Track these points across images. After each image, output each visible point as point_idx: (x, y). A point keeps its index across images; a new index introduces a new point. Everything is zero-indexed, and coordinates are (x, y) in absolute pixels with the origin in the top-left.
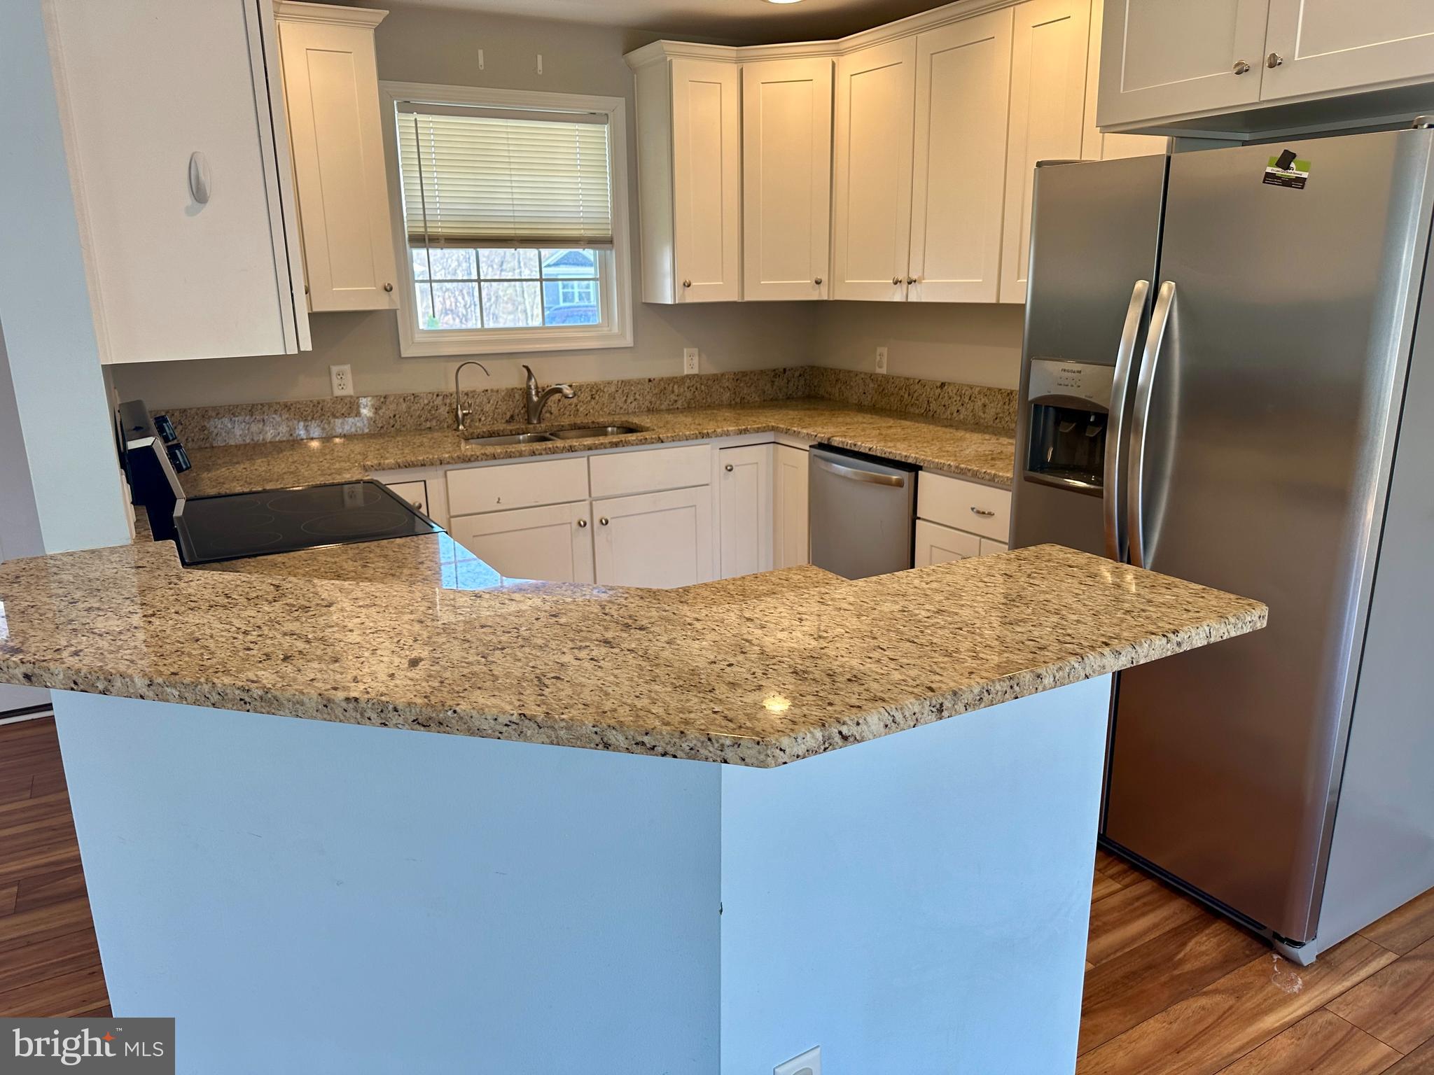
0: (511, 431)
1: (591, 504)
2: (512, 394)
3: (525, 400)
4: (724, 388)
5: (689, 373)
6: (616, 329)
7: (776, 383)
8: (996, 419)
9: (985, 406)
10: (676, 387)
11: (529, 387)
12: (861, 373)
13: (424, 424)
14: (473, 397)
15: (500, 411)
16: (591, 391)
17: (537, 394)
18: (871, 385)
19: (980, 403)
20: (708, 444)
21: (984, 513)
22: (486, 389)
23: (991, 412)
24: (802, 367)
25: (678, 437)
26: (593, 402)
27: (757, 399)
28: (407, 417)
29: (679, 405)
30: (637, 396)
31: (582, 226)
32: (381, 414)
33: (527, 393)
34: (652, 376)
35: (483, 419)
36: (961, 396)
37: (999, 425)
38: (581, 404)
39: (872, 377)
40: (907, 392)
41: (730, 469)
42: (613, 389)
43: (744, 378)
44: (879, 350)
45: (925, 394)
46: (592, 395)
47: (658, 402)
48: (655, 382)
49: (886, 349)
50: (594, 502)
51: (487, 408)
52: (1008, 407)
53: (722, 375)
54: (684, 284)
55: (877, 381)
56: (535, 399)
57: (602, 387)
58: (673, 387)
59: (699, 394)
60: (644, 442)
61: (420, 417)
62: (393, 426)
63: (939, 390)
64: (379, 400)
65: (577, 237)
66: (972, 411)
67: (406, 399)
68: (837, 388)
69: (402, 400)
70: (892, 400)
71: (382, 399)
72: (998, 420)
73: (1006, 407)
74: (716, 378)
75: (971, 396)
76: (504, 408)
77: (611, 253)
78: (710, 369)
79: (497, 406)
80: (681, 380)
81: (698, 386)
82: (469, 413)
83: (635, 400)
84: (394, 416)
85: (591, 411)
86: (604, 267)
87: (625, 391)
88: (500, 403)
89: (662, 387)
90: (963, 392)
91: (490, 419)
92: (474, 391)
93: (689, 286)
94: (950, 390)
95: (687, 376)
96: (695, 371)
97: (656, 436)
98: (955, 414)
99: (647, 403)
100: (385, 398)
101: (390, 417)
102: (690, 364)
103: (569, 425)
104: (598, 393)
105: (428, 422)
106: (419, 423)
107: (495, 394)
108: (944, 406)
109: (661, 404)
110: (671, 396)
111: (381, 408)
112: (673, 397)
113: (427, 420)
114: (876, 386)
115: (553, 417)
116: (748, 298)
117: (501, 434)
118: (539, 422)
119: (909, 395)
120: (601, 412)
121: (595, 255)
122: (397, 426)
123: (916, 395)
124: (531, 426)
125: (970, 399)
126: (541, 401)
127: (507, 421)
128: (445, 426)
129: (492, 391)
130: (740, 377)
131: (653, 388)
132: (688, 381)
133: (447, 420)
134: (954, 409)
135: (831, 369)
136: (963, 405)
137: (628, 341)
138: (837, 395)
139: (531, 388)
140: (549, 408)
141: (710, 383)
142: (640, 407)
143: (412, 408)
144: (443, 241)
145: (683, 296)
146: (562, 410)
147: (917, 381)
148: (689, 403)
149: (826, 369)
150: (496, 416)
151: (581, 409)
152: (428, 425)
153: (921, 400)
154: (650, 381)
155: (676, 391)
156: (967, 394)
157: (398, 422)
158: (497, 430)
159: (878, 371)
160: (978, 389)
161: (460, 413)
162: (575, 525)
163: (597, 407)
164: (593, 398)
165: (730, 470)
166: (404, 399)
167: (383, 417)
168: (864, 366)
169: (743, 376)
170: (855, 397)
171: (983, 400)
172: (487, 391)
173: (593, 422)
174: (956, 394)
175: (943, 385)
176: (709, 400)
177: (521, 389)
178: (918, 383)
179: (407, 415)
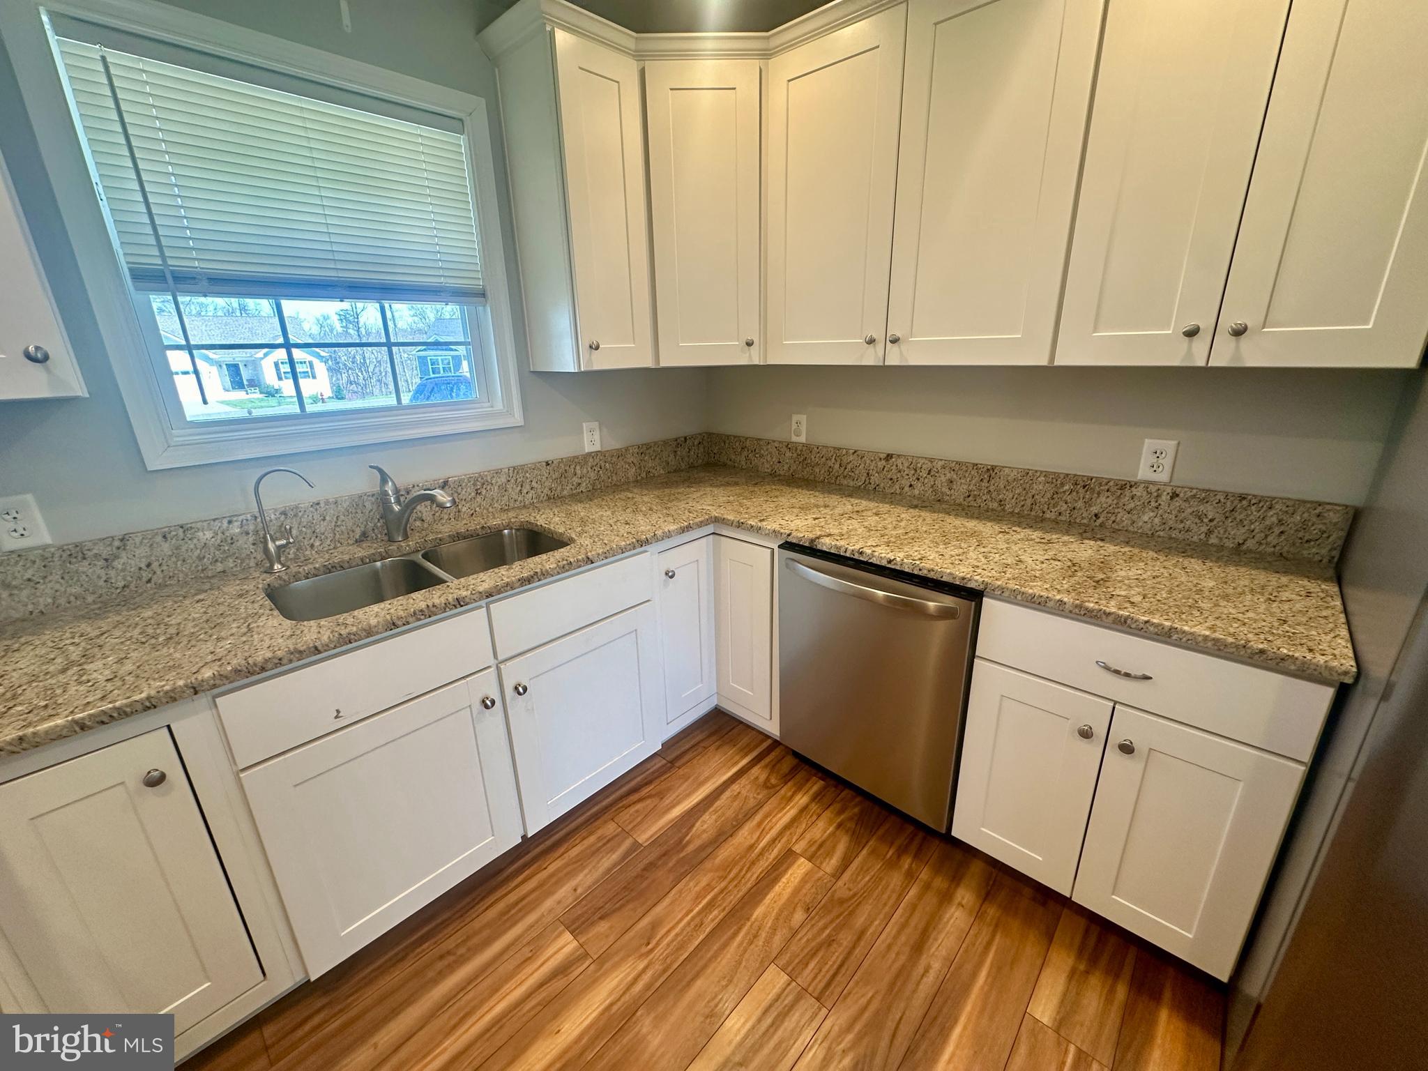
0: (362, 560)
1: (498, 669)
2: (360, 503)
3: (381, 508)
4: (629, 464)
5: (590, 451)
6: (499, 406)
7: (679, 453)
8: (969, 496)
9: (951, 482)
10: (578, 468)
11: (385, 494)
12: (774, 441)
13: (210, 567)
14: (296, 515)
15: (343, 528)
16: (474, 485)
17: (398, 502)
18: (788, 454)
19: (943, 479)
20: (646, 551)
21: (1127, 675)
22: (315, 501)
23: (961, 488)
24: (700, 434)
25: (611, 552)
26: (479, 499)
27: (662, 472)
28: (175, 563)
29: (583, 488)
30: (534, 484)
31: (441, 272)
32: (120, 567)
33: (382, 498)
34: (549, 457)
35: (317, 543)
36: (916, 470)
37: (972, 503)
38: (463, 502)
39: (789, 446)
40: (838, 463)
41: (670, 575)
42: (503, 479)
43: (648, 452)
44: (795, 418)
45: (863, 465)
46: (476, 490)
47: (559, 488)
48: (553, 465)
49: (805, 416)
50: (502, 666)
51: (321, 528)
52: (987, 485)
53: (627, 449)
54: (591, 347)
55: (796, 450)
56: (396, 508)
57: (489, 478)
58: (575, 469)
59: (604, 474)
60: (567, 568)
61: (201, 558)
62: (149, 581)
63: (883, 462)
64: (110, 545)
65: (437, 287)
66: (932, 487)
67: (168, 536)
68: (743, 457)
69: (159, 539)
70: (817, 470)
71: (117, 543)
72: (970, 498)
73: (985, 484)
74: (620, 454)
75: (930, 470)
76: (350, 524)
77: (485, 311)
78: (614, 444)
79: (339, 523)
80: (582, 460)
81: (603, 465)
82: (289, 543)
83: (532, 488)
84: (149, 565)
85: (477, 509)
86: (474, 326)
87: (519, 480)
88: (342, 517)
89: (562, 469)
90: (919, 465)
91: (328, 542)
92: (297, 507)
93: (597, 348)
94: (899, 462)
95: (589, 454)
96: (597, 448)
97: (583, 556)
98: (907, 489)
99: (546, 491)
100: (122, 540)
101: (140, 569)
102: (591, 440)
103: (449, 536)
104: (485, 486)
105: (219, 564)
106: (200, 568)
107: (332, 506)
108: (891, 479)
109: (563, 490)
110: (574, 479)
111: (116, 557)
112: (576, 480)
113: (217, 561)
114: (795, 455)
115: (426, 525)
116: (663, 364)
117: (346, 565)
118: (406, 537)
119: (840, 466)
120: (490, 509)
121: (462, 312)
122: (158, 578)
123: (849, 467)
124: (394, 547)
125: (929, 474)
126: (406, 511)
127: (356, 541)
128: (252, 564)
129: (327, 503)
130: (644, 449)
131: (552, 472)
132: (591, 460)
133: (254, 555)
134: (905, 483)
135: (735, 437)
136: (918, 479)
137: (517, 418)
138: (743, 463)
139: (389, 495)
140: (420, 514)
141: (614, 459)
142: (538, 497)
143: (184, 549)
144: (205, 283)
145: (590, 361)
146: (437, 514)
147: (851, 451)
148: (594, 485)
149: (728, 436)
150: (338, 536)
151: (464, 509)
152: (220, 567)
153: (857, 472)
154: (548, 464)
155: (579, 472)
156: (924, 466)
157: (159, 572)
158: (339, 563)
159: (794, 439)
160: (940, 463)
161: (271, 546)
162: (477, 706)
163: (484, 503)
164: (478, 493)
165: (672, 577)
166: (164, 537)
167: (123, 570)
168: (777, 433)
169: (647, 449)
170: (767, 465)
171: (948, 475)
172: (318, 504)
173: (483, 528)
174: (908, 467)
175: (889, 457)
176: (614, 478)
177: (373, 495)
178: (854, 453)
179: (174, 559)
